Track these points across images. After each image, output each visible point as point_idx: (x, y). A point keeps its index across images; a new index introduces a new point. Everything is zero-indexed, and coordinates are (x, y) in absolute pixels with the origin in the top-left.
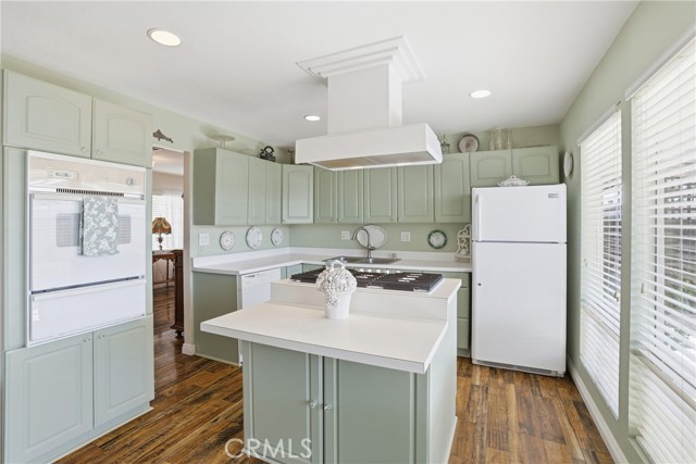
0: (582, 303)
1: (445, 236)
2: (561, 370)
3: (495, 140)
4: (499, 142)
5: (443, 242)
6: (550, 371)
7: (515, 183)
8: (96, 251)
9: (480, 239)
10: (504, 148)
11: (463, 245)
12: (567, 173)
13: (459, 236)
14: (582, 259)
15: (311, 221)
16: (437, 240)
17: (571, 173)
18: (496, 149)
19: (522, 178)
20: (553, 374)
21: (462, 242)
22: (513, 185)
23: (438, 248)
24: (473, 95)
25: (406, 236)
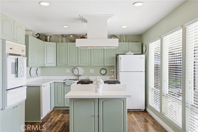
0: (149, 88)
1: (106, 70)
2: (144, 108)
3: (123, 39)
4: (124, 39)
5: (105, 73)
6: (141, 109)
7: (131, 53)
8: (20, 76)
9: (122, 71)
10: (126, 42)
11: (112, 73)
12: (144, 51)
13: (111, 70)
14: (149, 76)
15: (55, 65)
16: (103, 72)
17: (146, 51)
18: (123, 42)
19: (132, 52)
20: (142, 110)
21: (112, 72)
22: (130, 54)
23: (104, 75)
24: (122, 27)
25: (92, 71)
